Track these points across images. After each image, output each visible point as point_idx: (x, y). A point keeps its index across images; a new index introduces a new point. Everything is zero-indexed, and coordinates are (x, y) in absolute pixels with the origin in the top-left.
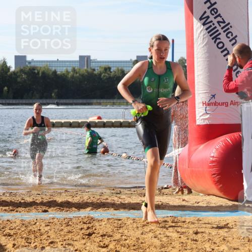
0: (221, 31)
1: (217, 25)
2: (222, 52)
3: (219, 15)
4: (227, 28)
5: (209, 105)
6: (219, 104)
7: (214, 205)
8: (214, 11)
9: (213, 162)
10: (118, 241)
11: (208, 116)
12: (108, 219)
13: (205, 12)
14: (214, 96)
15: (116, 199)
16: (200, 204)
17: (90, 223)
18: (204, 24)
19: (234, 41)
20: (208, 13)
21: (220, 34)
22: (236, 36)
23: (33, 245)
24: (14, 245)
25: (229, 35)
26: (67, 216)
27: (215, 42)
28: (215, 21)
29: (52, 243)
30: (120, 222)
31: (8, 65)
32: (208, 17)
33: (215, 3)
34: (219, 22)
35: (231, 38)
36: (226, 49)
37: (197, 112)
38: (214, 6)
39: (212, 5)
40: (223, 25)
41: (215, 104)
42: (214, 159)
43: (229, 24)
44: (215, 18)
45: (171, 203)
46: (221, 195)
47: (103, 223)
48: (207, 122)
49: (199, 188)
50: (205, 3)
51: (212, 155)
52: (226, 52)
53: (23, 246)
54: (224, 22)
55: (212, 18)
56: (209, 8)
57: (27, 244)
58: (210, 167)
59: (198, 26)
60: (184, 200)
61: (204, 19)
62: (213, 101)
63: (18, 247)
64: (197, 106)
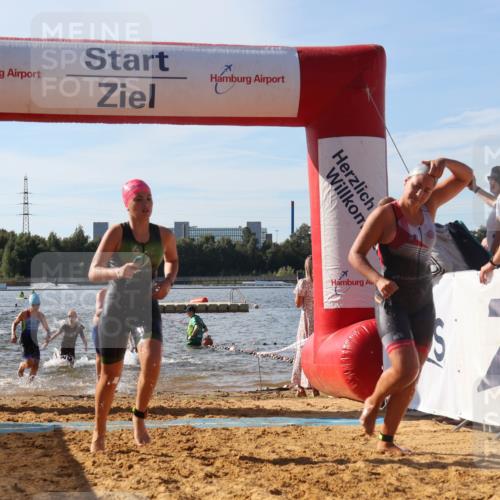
0: (354, 192)
1: (348, 184)
2: (355, 218)
3: (351, 173)
4: (361, 188)
5: (340, 283)
6: (352, 283)
7: (346, 410)
8: (345, 167)
9: (345, 356)
10: (226, 457)
11: (338, 298)
12: (214, 429)
13: (333, 169)
14: (345, 273)
15: (222, 403)
16: (330, 409)
17: (190, 434)
18: (332, 183)
19: (370, 204)
20: (337, 170)
21: (352, 195)
22: (373, 199)
23: (118, 463)
24: (94, 462)
25: (364, 197)
26: (161, 426)
27: (347, 205)
28: (346, 180)
29: (142, 459)
30: (228, 433)
31: (85, 235)
32: (337, 175)
33: (346, 157)
34: (350, 181)
35: (367, 200)
36: (360, 214)
37: (324, 293)
38: (345, 162)
39: (342, 160)
40: (355, 184)
41: (348, 283)
42: (347, 352)
43: (363, 183)
44: (346, 175)
45: (293, 408)
46: (355, 397)
47: (207, 434)
48: (337, 306)
49: (327, 388)
50: (334, 157)
51: (344, 347)
52: (360, 218)
53: (105, 464)
54: (357, 181)
55: (342, 176)
56: (338, 163)
57: (110, 461)
58: (342, 362)
59: (324, 185)
60: (308, 404)
61: (332, 178)
62: (345, 278)
63: (99, 466)
64: (325, 285)
